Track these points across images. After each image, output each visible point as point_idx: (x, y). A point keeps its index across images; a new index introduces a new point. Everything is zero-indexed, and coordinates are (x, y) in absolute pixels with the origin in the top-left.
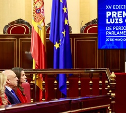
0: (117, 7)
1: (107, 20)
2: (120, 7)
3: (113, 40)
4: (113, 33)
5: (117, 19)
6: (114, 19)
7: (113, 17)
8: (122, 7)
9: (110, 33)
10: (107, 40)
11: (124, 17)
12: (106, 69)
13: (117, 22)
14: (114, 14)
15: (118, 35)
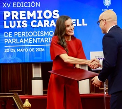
0: (19, 5)
1: (5, 22)
2: (23, 5)
3: (14, 50)
4: (14, 41)
5: (19, 22)
6: (14, 22)
7: (13, 18)
8: (26, 5)
9: (10, 41)
10: (6, 51)
11: (29, 18)
12: (13, 95)
13: (19, 26)
14: (14, 15)
15: (21, 44)
